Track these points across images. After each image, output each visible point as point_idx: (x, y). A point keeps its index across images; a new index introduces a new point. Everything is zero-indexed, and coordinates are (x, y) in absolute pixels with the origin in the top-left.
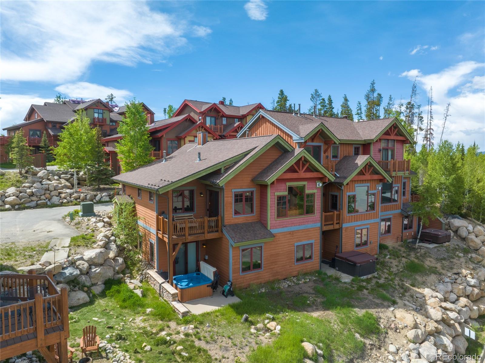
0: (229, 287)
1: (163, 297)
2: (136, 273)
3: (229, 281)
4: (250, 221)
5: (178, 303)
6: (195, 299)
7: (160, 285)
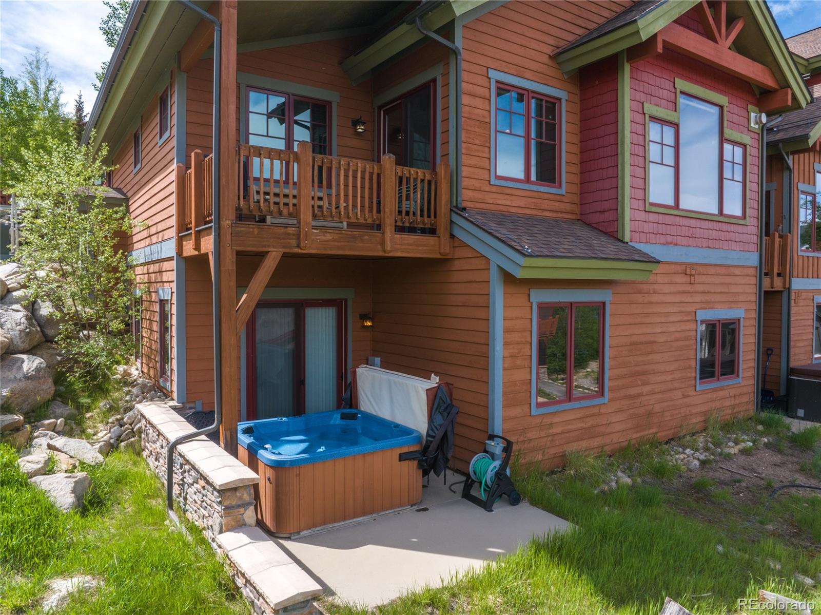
0: (497, 463)
1: (185, 511)
2: (98, 419)
3: (492, 437)
4: (547, 214)
5: (254, 538)
6: (344, 518)
7: (172, 448)
